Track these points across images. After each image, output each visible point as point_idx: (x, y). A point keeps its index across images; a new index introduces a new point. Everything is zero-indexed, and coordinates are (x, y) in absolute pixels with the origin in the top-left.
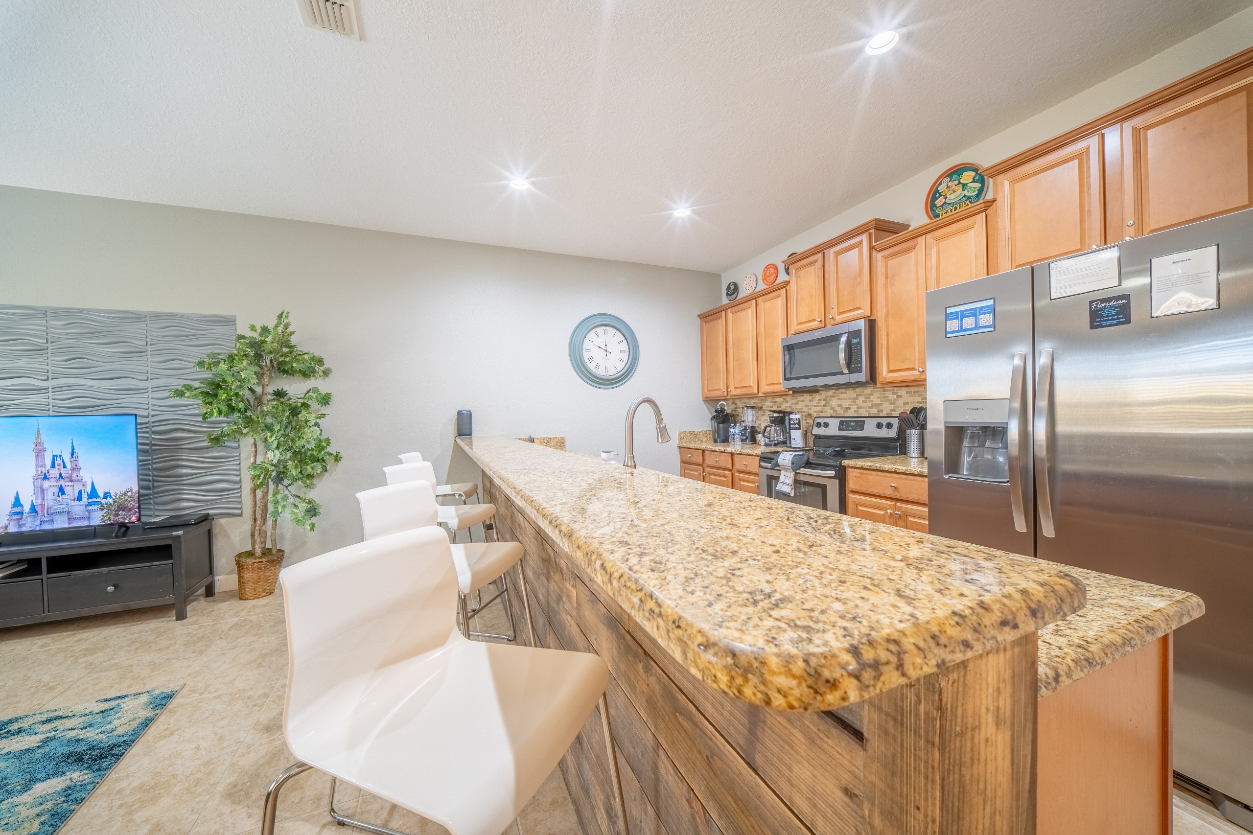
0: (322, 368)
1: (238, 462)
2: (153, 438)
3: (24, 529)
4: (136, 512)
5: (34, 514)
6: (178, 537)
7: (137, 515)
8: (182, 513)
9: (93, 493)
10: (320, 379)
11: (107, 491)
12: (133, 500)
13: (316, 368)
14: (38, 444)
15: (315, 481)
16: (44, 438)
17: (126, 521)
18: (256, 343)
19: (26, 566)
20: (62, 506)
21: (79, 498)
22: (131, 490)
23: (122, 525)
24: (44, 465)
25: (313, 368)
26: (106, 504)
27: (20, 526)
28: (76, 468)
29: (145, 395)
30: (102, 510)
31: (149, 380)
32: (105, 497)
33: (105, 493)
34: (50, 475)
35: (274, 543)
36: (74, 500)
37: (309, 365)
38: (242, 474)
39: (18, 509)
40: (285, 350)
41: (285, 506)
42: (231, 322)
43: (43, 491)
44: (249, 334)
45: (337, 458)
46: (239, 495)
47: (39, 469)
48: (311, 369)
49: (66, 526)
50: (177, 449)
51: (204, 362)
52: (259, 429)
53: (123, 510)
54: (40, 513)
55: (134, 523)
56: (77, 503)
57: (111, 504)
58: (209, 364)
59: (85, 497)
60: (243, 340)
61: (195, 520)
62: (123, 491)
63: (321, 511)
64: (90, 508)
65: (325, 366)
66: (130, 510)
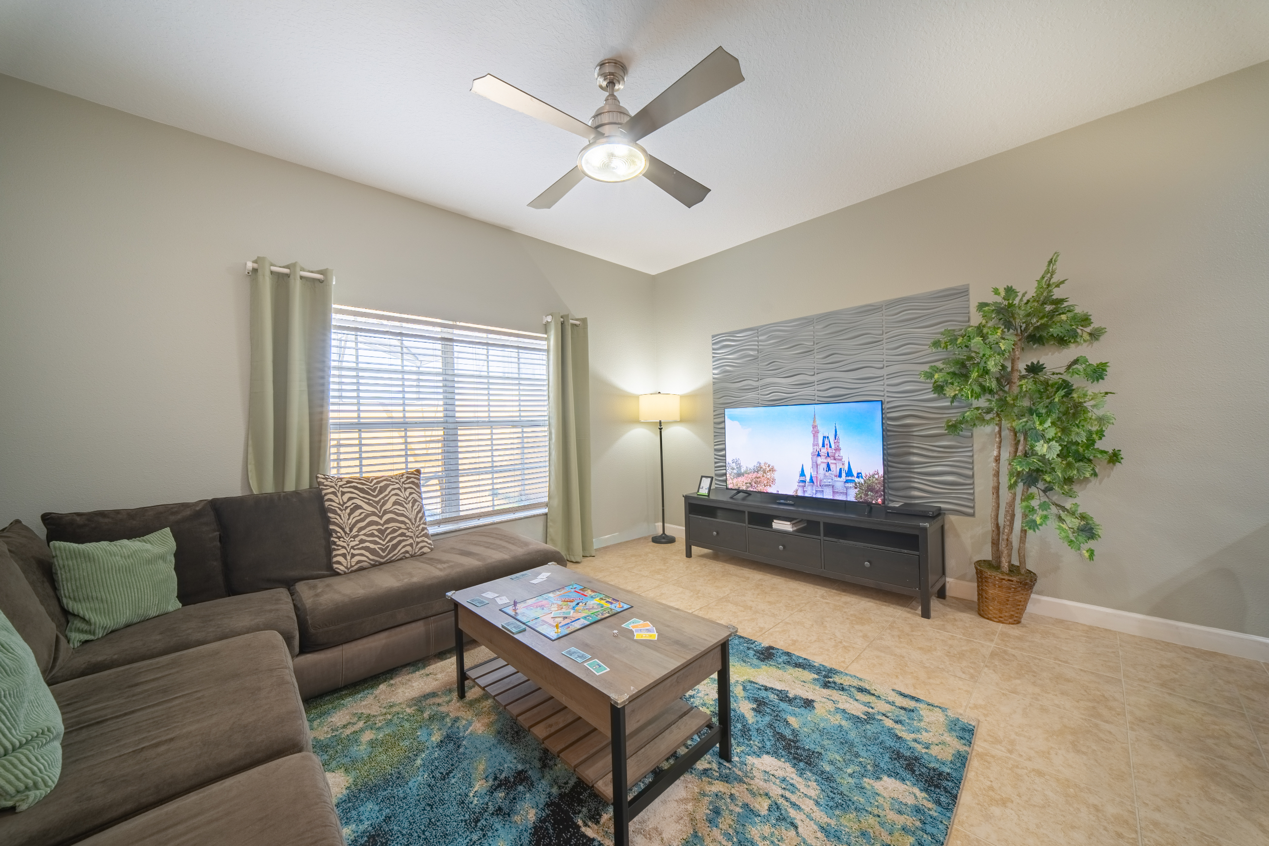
0: (1088, 329)
1: (970, 454)
2: (888, 424)
3: (807, 495)
4: (882, 495)
5: (812, 484)
6: (925, 529)
7: (882, 497)
8: (913, 502)
9: (849, 473)
10: (1085, 345)
11: (859, 471)
12: (879, 483)
13: (1079, 331)
14: (814, 427)
15: (1075, 488)
16: (818, 422)
17: (874, 502)
18: (1002, 309)
19: (806, 524)
20: (829, 480)
21: (840, 476)
22: (878, 474)
23: (869, 504)
24: (817, 445)
25: (1075, 331)
26: (859, 483)
27: (804, 492)
28: (838, 449)
29: (881, 383)
30: (856, 488)
31: (885, 368)
32: (858, 477)
33: (858, 474)
34: (821, 453)
35: (1022, 558)
36: (836, 476)
37: (1068, 327)
38: (975, 468)
39: (802, 478)
40: (1048, 308)
41: (1045, 517)
42: (963, 292)
43: (817, 465)
44: (991, 298)
45: (1114, 458)
46: (972, 491)
47: (815, 447)
48: (1071, 333)
49: (831, 497)
50: (909, 435)
51: (939, 341)
52: (1013, 414)
53: (872, 492)
54: (815, 483)
55: (880, 504)
56: (839, 479)
57: (862, 484)
58: (945, 343)
59: (844, 475)
60: (986, 308)
61: (933, 513)
62: (871, 473)
63: (1100, 532)
64: (847, 485)
65: (1092, 325)
66: (877, 492)
